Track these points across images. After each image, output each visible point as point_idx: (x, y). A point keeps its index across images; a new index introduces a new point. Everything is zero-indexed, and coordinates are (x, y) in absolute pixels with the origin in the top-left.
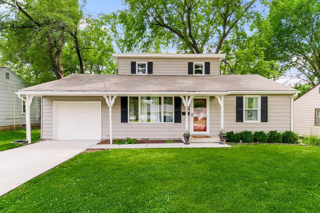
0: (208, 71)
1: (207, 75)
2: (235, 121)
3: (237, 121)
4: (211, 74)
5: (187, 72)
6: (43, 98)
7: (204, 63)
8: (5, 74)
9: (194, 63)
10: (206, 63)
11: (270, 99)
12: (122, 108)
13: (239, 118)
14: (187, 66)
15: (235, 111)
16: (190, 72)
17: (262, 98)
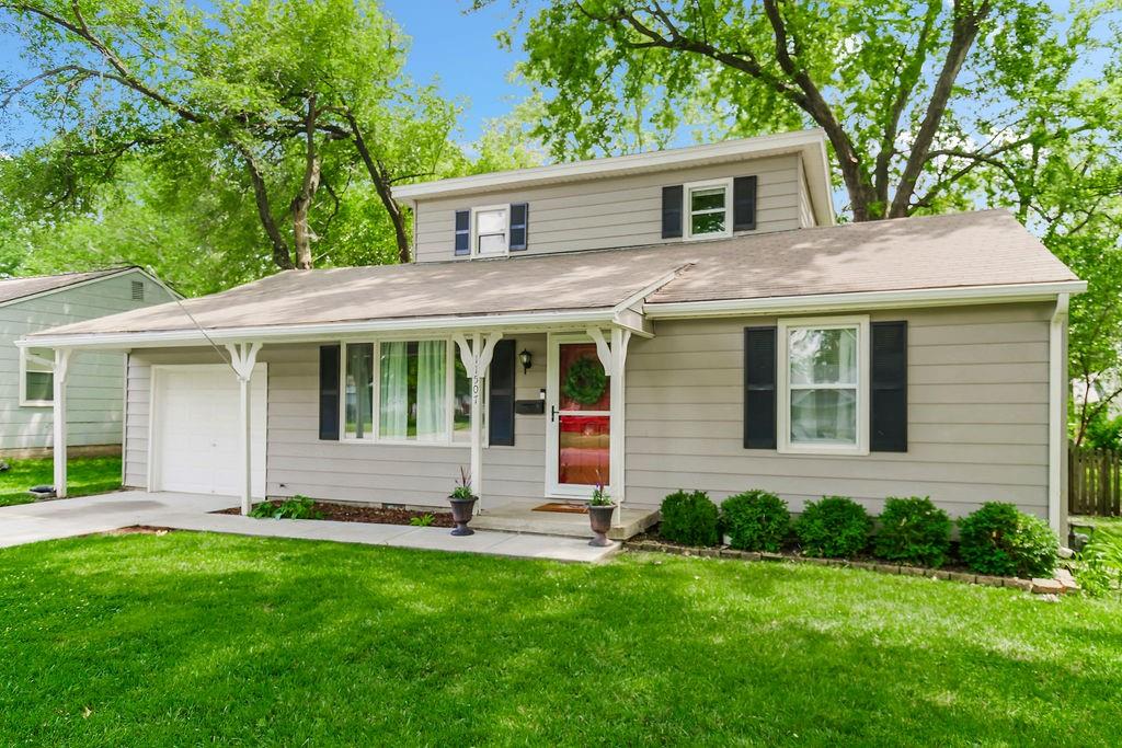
0: (746, 218)
1: (742, 233)
2: (741, 443)
3: (747, 446)
4: (761, 229)
5: (659, 227)
6: (131, 358)
7: (730, 181)
8: (130, 285)
9: (687, 186)
10: (737, 181)
11: (917, 334)
12: (323, 387)
13: (759, 430)
14: (659, 203)
15: (739, 395)
16: (671, 227)
17: (875, 327)
